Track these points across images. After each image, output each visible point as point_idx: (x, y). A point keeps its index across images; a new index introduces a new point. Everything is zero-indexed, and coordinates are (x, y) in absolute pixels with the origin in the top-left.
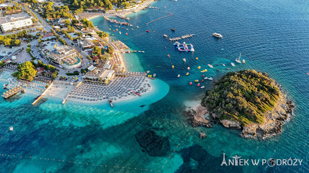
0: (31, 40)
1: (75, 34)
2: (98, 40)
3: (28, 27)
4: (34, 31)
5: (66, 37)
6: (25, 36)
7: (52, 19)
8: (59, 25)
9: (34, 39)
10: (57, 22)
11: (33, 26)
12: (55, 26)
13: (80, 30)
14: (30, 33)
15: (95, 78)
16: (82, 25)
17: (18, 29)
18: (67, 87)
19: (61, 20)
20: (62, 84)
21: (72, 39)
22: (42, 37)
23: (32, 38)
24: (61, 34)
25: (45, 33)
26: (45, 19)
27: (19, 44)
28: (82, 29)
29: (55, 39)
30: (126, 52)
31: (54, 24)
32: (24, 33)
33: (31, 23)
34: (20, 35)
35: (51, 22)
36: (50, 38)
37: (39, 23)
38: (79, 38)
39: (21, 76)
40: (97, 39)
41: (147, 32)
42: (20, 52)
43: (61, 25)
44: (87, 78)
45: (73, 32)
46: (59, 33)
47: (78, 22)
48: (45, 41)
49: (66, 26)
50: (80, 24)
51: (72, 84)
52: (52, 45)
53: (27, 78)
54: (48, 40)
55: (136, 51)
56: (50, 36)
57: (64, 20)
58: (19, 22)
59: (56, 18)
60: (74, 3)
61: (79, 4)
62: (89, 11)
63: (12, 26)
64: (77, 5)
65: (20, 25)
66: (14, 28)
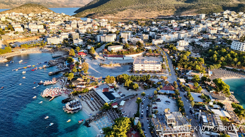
0: (150, 88)
1: (199, 97)
2: (231, 119)
3: (154, 72)
4: (157, 78)
5: (187, 97)
6: (147, 81)
7: (182, 68)
8: (186, 78)
9: (153, 87)
10: (186, 74)
11: (159, 72)
12: (181, 78)
13: (209, 91)
14: (154, 78)
16: (213, 85)
17: (146, 72)
19: (191, 73)
21: (193, 103)
22: (161, 88)
23: (151, 86)
24: (183, 90)
25: (166, 84)
26: (175, 67)
27: (136, 89)
28: (212, 90)
29: (173, 96)
31: (180, 76)
32: (147, 78)
33: (159, 69)
34: (143, 79)
35: (179, 71)
36: (168, 92)
37: (167, 70)
38: (204, 105)
40: (230, 117)
42: (132, 98)
43: (189, 78)
45: (198, 93)
46: (181, 88)
47: (209, 80)
48: (162, 94)
49: (193, 81)
50: (212, 83)
52: (166, 103)
54: (165, 94)
56: (169, 90)
57: (194, 74)
58: (149, 66)
59: (187, 69)
60: (213, 57)
61: (218, 60)
62: (228, 69)
63: (142, 67)
64: (215, 59)
65: (149, 68)
66: (143, 69)
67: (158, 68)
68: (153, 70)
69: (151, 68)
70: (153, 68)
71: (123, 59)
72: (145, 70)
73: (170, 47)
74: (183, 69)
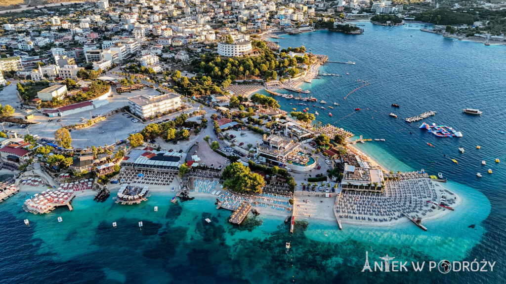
3: (176, 110)
6: (185, 124)
7: (198, 96)
10: (211, 101)
11: (182, 108)
15: (365, 184)
18: (322, 202)
19: (216, 98)
20: (309, 196)
26: (189, 96)
27: (188, 136)
30: (357, 142)
32: (183, 120)
33: (180, 105)
34: (179, 123)
38: (276, 123)
39: (246, 186)
41: (356, 110)
42: (198, 148)
44: (350, 186)
51: (327, 195)
53: (255, 190)
54: (230, 128)
55: (371, 140)
56: (227, 122)
58: (165, 103)
59: (206, 94)
60: (214, 72)
61: (222, 73)
62: (239, 83)
63: (156, 108)
64: (218, 74)
65: (166, 107)
66: (158, 111)
67: (176, 103)
68: (170, 108)
69: (168, 105)
70: (170, 104)
71: (94, 107)
72: (162, 111)
73: (143, 70)
74: (200, 96)
